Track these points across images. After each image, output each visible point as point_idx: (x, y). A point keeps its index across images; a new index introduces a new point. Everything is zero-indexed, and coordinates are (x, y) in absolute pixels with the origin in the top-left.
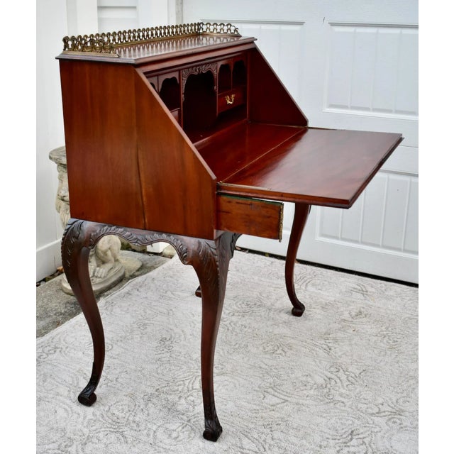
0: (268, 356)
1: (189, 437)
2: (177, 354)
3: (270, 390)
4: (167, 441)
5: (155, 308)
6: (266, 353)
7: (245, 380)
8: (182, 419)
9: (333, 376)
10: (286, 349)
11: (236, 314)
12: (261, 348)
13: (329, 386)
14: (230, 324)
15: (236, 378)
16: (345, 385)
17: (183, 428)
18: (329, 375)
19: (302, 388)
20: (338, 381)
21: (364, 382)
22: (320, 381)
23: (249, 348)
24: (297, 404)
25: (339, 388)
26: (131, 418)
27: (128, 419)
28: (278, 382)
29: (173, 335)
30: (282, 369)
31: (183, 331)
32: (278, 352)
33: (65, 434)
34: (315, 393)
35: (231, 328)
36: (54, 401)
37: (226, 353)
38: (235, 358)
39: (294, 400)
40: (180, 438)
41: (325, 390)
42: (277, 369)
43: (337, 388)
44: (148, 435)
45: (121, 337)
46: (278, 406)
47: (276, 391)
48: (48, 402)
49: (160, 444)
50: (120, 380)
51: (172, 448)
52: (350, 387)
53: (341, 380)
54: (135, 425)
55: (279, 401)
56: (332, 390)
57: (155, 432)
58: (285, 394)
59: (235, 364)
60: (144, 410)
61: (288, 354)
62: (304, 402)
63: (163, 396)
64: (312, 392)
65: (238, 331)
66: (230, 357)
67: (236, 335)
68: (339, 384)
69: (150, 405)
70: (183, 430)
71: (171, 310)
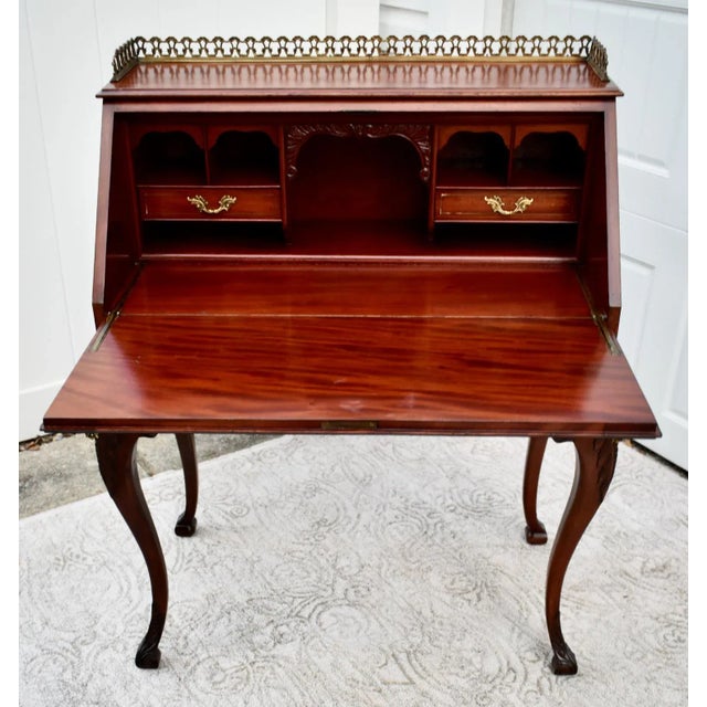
0: (448, 598)
1: (235, 688)
2: (323, 551)
3: (403, 657)
4: (202, 683)
5: (352, 466)
6: (449, 590)
7: (382, 626)
8: (247, 657)
9: (519, 668)
10: (484, 595)
11: (459, 510)
12: (448, 581)
13: (498, 681)
14: (436, 524)
15: (372, 618)
16: (525, 689)
17: (237, 671)
18: (516, 663)
19: (452, 670)
20: (521, 678)
21: (561, 694)
22: (491, 666)
23: (431, 574)
24: (424, 694)
25: (512, 691)
26: (185, 632)
27: (180, 632)
28: (427, 646)
29: (341, 518)
30: (449, 628)
31: (359, 516)
32: (466, 596)
33: (96, 623)
34: (467, 686)
35: (430, 533)
36: (118, 571)
37: (391, 570)
38: (395, 585)
39: (425, 686)
40: (222, 685)
41: (487, 687)
42: (441, 623)
43: (508, 690)
44: (186, 665)
45: (270, 501)
46: (393, 687)
47: (410, 661)
48: (111, 570)
49: (191, 684)
50: (217, 568)
51: (201, 696)
52: (531, 697)
53: (526, 679)
54: (181, 642)
55: (400, 678)
56: (496, 692)
57: (198, 663)
58: (420, 670)
59: (388, 593)
60: (211, 626)
61: (480, 606)
62: (437, 695)
63: (250, 612)
64: (463, 683)
65: (438, 541)
66: (391, 580)
67: (430, 546)
68: (517, 685)
69: (225, 619)
70: (235, 675)
71: (371, 476)
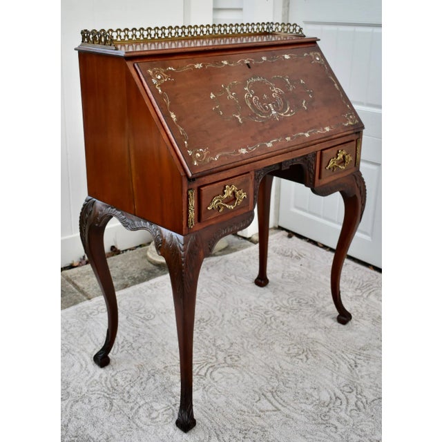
0: (288, 359)
1: (166, 421)
2: (205, 336)
3: (269, 395)
4: (144, 419)
5: (213, 288)
6: (288, 355)
7: (252, 377)
8: (170, 401)
9: (342, 396)
10: (310, 356)
11: (283, 309)
12: (286, 349)
13: (331, 405)
14: (271, 318)
15: (244, 373)
16: (349, 409)
17: (165, 411)
18: (339, 393)
19: (302, 401)
20: (345, 402)
21: (372, 411)
22: (325, 397)
23: (275, 346)
24: (287, 416)
25: (341, 411)
26: (127, 389)
27: (124, 389)
28: (282, 387)
29: (213, 317)
30: (293, 376)
31: (223, 316)
32: (300, 357)
33: (68, 387)
34: (313, 409)
35: (268, 323)
36: (78, 355)
37: (250, 345)
38: (254, 353)
39: (287, 412)
40: (157, 420)
41: (325, 409)
42: (288, 374)
43: (339, 410)
44: (132, 409)
45: (167, 310)
46: (267, 413)
47: (274, 397)
48: (73, 355)
49: (137, 421)
50: (141, 350)
51: (145, 427)
52: (354, 413)
53: (348, 403)
54: (126, 395)
55: (271, 408)
56: (332, 411)
57: (139, 407)
58: (281, 402)
59: (251, 359)
60: (143, 384)
61: (309, 362)
62: (296, 416)
63: (167, 374)
64: (309, 407)
65: (274, 326)
66: (251, 351)
67: (270, 330)
68: (344, 407)
69: (152, 380)
70: (165, 413)
71: (225, 293)
